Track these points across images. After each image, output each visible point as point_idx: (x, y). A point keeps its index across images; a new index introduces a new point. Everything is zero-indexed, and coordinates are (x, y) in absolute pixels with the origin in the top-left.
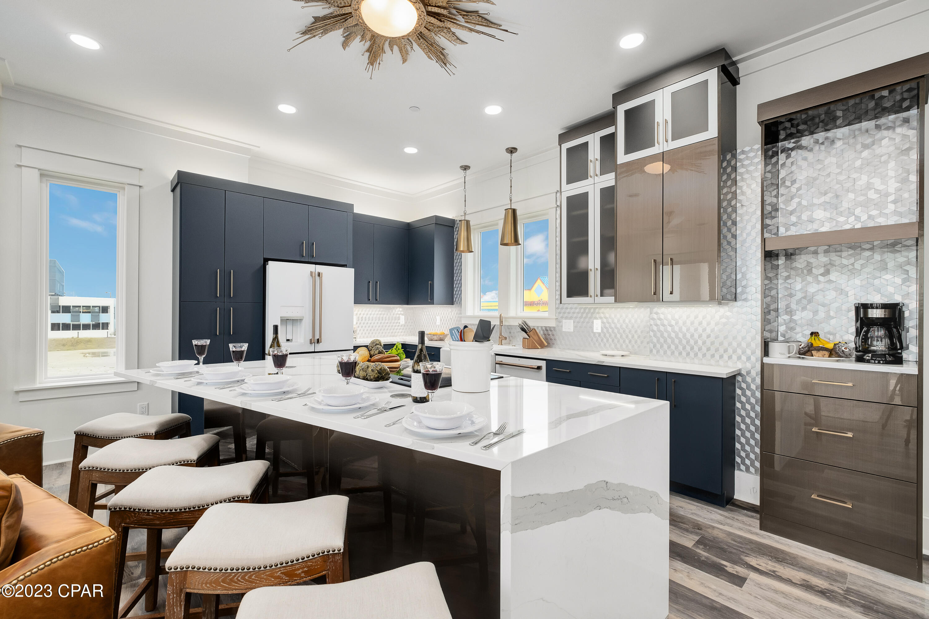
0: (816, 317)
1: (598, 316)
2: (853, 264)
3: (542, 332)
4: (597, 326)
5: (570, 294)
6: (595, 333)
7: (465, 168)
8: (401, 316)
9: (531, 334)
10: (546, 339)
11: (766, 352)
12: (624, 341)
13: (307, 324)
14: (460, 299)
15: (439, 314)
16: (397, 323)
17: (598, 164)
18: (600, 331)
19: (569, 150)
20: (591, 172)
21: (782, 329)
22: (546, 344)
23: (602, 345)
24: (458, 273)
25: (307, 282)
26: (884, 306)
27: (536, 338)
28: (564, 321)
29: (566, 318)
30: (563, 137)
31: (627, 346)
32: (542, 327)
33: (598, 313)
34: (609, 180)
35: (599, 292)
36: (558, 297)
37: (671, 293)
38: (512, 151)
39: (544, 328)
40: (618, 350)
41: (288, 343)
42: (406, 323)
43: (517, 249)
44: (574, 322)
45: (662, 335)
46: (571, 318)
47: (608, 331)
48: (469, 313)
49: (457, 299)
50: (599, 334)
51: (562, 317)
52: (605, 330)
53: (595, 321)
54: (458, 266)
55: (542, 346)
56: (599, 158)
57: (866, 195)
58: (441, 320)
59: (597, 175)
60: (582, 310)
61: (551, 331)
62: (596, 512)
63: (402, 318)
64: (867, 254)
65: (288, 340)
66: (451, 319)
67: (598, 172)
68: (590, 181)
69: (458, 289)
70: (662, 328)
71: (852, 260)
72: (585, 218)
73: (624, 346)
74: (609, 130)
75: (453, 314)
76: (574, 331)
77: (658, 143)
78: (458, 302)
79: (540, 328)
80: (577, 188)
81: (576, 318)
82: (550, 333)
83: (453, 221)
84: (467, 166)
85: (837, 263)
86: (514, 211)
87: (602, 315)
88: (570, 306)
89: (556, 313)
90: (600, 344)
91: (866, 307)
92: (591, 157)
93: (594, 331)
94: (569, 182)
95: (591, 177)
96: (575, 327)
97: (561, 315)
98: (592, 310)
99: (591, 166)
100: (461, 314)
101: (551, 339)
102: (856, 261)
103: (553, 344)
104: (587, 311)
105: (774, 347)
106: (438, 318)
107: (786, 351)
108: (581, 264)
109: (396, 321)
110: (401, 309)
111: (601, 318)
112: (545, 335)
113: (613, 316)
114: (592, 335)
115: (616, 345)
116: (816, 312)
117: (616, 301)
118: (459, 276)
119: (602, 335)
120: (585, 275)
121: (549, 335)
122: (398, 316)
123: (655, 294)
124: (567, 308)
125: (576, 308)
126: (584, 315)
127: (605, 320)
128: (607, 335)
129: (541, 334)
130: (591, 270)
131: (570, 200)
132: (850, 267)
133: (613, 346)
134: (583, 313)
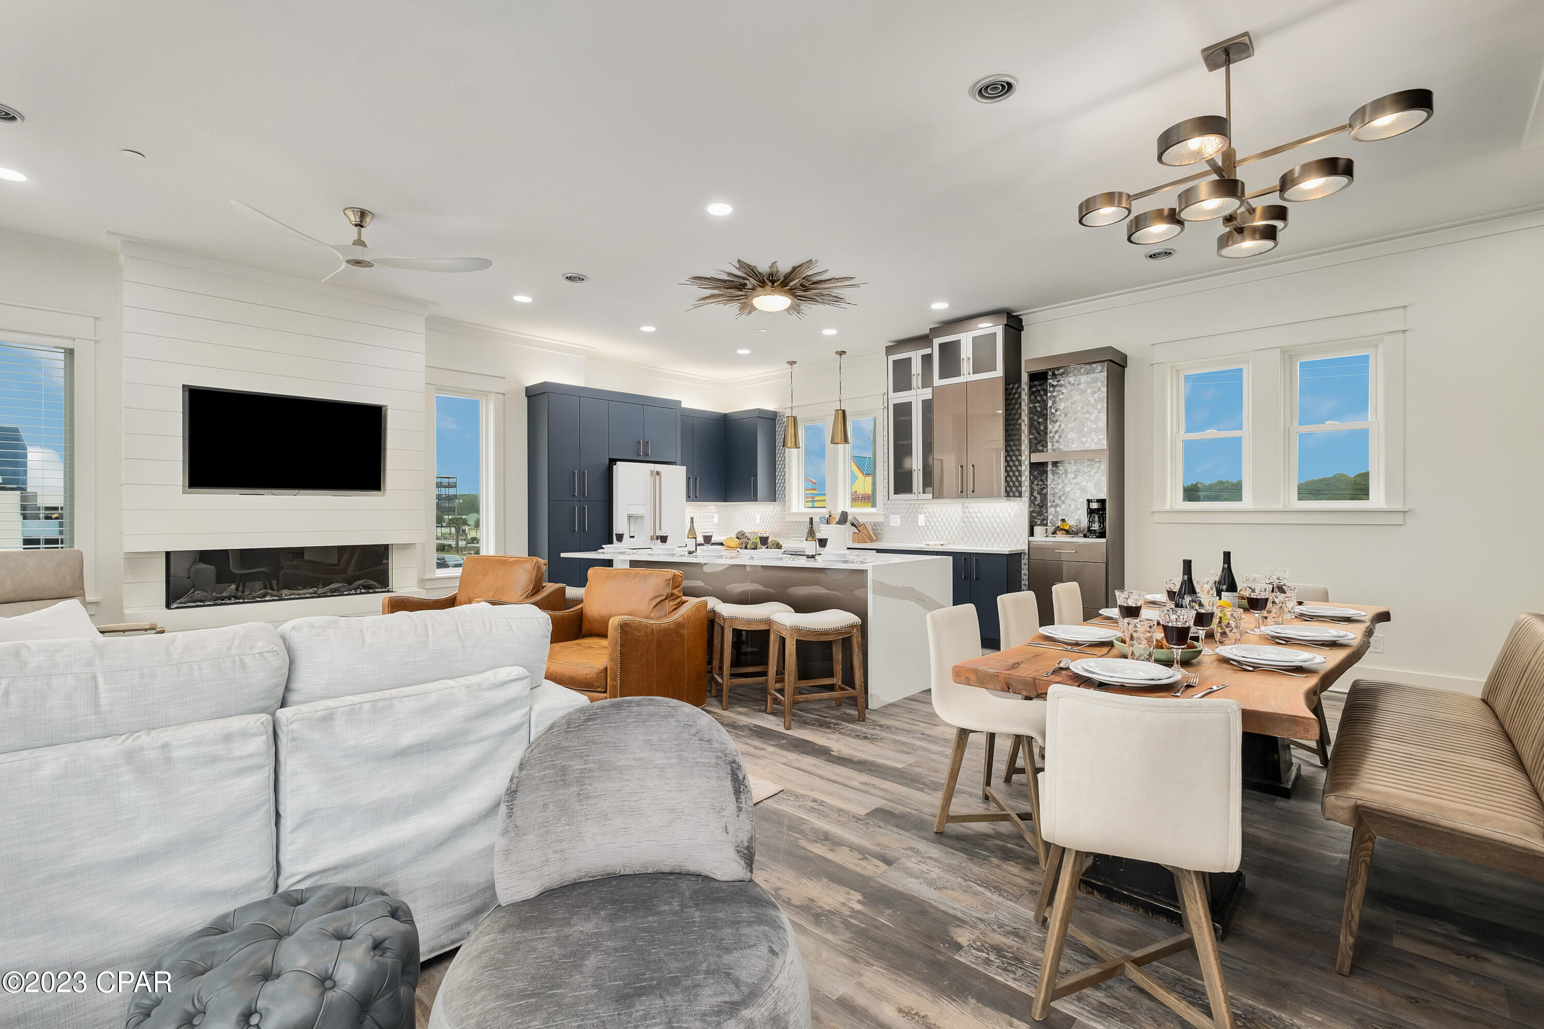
0: (1070, 509)
1: (922, 511)
2: (1090, 472)
3: (870, 527)
4: (921, 520)
5: (897, 491)
6: (919, 527)
7: (792, 363)
8: (714, 514)
9: (860, 529)
10: (875, 534)
11: (1032, 534)
12: (944, 533)
13: (648, 522)
14: (783, 496)
15: (758, 511)
16: (711, 522)
17: (920, 377)
18: (923, 524)
19: (894, 362)
20: (914, 385)
21: (1050, 518)
22: (875, 538)
23: (926, 537)
24: (781, 468)
25: (649, 479)
26: (1098, 501)
27: (866, 532)
28: (891, 516)
29: (894, 513)
30: (890, 350)
31: (947, 537)
32: (870, 522)
33: (922, 508)
34: (927, 394)
35: (921, 490)
36: (886, 493)
37: (973, 492)
38: (842, 353)
39: (873, 524)
40: (939, 541)
41: (632, 539)
42: (719, 522)
43: (845, 448)
44: (901, 517)
45: (971, 526)
46: (898, 513)
47: (930, 524)
48: (794, 509)
49: (780, 496)
50: (923, 527)
51: (890, 513)
52: (928, 523)
53: (920, 516)
54: (781, 461)
55: (872, 540)
56: (920, 373)
57: (1096, 424)
58: (761, 518)
59: (919, 388)
60: (908, 506)
61: (880, 526)
62: (908, 601)
63: (716, 516)
64: (1097, 465)
65: (631, 537)
66: (773, 517)
67: (920, 386)
68: (913, 392)
69: (781, 485)
70: (971, 520)
71: (1089, 469)
72: (909, 423)
73: (944, 537)
74: (927, 351)
75: (775, 511)
76: (901, 526)
77: (964, 375)
78: (781, 499)
79: (869, 524)
80: (902, 397)
81: (903, 513)
82: (878, 527)
83: (775, 413)
84: (793, 362)
85: (1081, 470)
86: (844, 412)
87: (926, 510)
88: (897, 502)
89: (884, 508)
90: (924, 537)
91: (1089, 501)
92: (914, 371)
93: (919, 525)
94: (895, 390)
95: (914, 389)
96: (902, 521)
97: (889, 511)
98: (917, 506)
99: (914, 379)
100: (785, 511)
101: (879, 534)
102: (1091, 469)
103: (882, 538)
104: (912, 506)
105: (1038, 530)
106: (758, 517)
107: (1045, 532)
108: (907, 464)
109: (710, 520)
110: (714, 507)
111: (924, 513)
112: (873, 530)
113: (935, 511)
114: (917, 528)
115: (937, 537)
116: (1069, 506)
117: (933, 498)
118: (782, 472)
119: (926, 528)
120: (909, 474)
121: (877, 530)
122: (711, 514)
123: (961, 492)
124: (894, 504)
125: (902, 504)
126: (910, 510)
127: (928, 515)
128: (930, 528)
129: (870, 528)
130: (914, 470)
131: (896, 406)
132: (1088, 473)
133: (935, 537)
134: (909, 508)
